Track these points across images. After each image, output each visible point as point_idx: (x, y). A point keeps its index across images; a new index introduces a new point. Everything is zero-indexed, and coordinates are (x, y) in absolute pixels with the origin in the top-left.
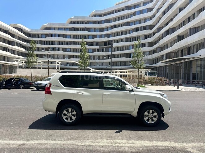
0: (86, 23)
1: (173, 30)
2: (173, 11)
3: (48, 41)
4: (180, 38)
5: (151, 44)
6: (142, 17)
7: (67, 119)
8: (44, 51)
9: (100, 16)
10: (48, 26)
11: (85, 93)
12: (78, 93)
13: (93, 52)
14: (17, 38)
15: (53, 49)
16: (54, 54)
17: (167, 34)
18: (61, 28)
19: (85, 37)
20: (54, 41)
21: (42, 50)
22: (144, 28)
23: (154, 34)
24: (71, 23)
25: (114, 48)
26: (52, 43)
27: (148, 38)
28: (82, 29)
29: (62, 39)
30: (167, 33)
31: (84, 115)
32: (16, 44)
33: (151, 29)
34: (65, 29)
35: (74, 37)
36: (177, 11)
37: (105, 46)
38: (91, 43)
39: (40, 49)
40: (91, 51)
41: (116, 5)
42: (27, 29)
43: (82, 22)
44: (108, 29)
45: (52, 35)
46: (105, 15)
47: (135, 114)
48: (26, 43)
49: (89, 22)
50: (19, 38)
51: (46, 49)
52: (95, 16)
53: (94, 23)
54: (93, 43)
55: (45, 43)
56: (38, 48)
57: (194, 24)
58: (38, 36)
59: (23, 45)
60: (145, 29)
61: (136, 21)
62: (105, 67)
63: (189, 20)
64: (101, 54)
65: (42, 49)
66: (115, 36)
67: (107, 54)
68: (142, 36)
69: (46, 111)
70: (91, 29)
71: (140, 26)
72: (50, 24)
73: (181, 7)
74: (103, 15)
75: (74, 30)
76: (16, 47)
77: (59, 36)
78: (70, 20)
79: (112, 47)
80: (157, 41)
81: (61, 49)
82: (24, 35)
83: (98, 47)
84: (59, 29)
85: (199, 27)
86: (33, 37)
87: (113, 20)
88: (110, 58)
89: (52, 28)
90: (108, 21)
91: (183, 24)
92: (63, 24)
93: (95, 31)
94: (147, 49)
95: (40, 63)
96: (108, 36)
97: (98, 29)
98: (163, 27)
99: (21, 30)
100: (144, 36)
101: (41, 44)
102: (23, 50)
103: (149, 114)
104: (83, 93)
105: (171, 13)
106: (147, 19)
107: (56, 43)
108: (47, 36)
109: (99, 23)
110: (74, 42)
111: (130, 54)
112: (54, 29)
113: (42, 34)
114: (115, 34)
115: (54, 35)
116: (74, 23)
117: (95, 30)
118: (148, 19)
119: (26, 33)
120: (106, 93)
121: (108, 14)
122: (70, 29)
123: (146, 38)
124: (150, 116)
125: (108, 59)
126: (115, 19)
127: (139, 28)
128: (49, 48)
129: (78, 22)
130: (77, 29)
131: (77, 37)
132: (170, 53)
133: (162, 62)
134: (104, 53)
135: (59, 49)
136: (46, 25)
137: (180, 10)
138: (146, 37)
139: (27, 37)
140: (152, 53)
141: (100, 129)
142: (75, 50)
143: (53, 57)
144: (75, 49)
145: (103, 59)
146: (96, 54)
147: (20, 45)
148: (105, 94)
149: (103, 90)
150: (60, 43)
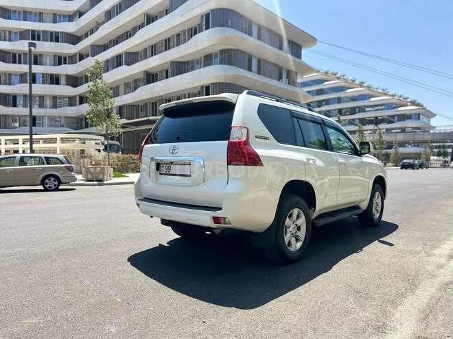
1: (132, 58)
2: (134, 16)
4: (151, 77)
5: (74, 81)
6: (47, 8)
17: (119, 64)
22: (55, 37)
23: (82, 57)
27: (65, 63)
30: (117, 61)
33: (74, 43)
36: (143, 19)
57: (182, 54)
60: (57, 41)
61: (30, 13)
63: (167, 44)
68: (48, 54)
71: (43, 29)
85: (188, 63)
91: (153, 50)
94: (64, 90)
98: (105, 47)
100: (55, 56)
105: (129, 19)
106: (60, 16)
111: (15, 97)
118: (65, 16)
123: (60, 64)
127: (39, 32)
132: (127, 105)
138: (60, 60)
140: (78, 103)
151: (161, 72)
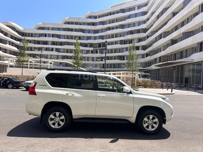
0: (80, 24)
1: (166, 34)
2: (167, 15)
3: (41, 41)
4: (174, 42)
5: (144, 48)
6: (136, 21)
7: (54, 124)
8: (37, 50)
9: (95, 17)
10: (43, 26)
11: (76, 95)
12: (67, 94)
13: (87, 53)
14: (10, 36)
15: (47, 49)
16: (47, 54)
18: (56, 28)
19: (80, 38)
20: (48, 41)
21: (35, 50)
22: (138, 31)
23: (148, 37)
24: (65, 23)
25: (108, 50)
26: (46, 43)
27: (142, 41)
28: (76, 30)
29: (56, 39)
30: (160, 37)
31: (74, 121)
32: (8, 43)
33: (145, 32)
34: (59, 29)
35: (68, 37)
36: (171, 15)
37: (99, 48)
38: (85, 44)
39: (33, 49)
40: (85, 53)
41: (111, 7)
42: (21, 28)
43: (77, 23)
44: (102, 31)
45: (45, 35)
46: (100, 17)
47: (133, 120)
48: (18, 42)
49: (84, 24)
50: (12, 37)
51: (40, 49)
52: (90, 17)
53: (89, 24)
54: (87, 44)
55: (38, 42)
56: (31, 48)
57: (188, 28)
58: (32, 35)
59: (16, 44)
60: (139, 33)
61: (131, 24)
62: (98, 69)
63: (183, 24)
64: (95, 55)
65: (35, 48)
66: (109, 38)
67: (101, 56)
68: (135, 39)
69: (30, 115)
70: (86, 30)
71: (135, 29)
72: (44, 24)
73: (175, 11)
74: (98, 17)
75: (69, 31)
76: (8, 46)
77: (53, 36)
78: (65, 21)
79: (106, 49)
80: (150, 45)
81: (54, 50)
82: (17, 34)
83: (92, 49)
84: (53, 29)
85: (192, 32)
86: (26, 36)
87: (108, 22)
88: (103, 60)
89: (46, 28)
90: (103, 23)
91: (176, 28)
92: (58, 24)
93: (89, 33)
94: (141, 52)
95: (32, 62)
96: (102, 37)
97: (92, 30)
98: (157, 31)
99: (14, 28)
100: (138, 39)
101: (35, 43)
102: (15, 49)
103: (149, 120)
104: (73, 95)
105: (165, 17)
106: (141, 22)
107: (50, 43)
108: (41, 35)
109: (93, 24)
110: (68, 42)
111: (124, 57)
112: (48, 29)
113: (35, 34)
114: (109, 36)
115: (47, 35)
116: (68, 23)
117: (89, 31)
118: (143, 22)
119: (19, 32)
120: (101, 95)
121: (103, 16)
122: (65, 30)
123: (140, 41)
124: (150, 122)
125: (102, 61)
126: (110, 21)
127: (133, 31)
128: (42, 48)
129: (72, 23)
130: (72, 30)
131: (71, 37)
132: (163, 56)
133: (155, 65)
134: (98, 55)
135: (52, 50)
136: (40, 24)
137: (174, 14)
138: (140, 40)
139: (20, 36)
140: (145, 57)
141: (92, 138)
142: (69, 51)
143: (46, 57)
144: (69, 49)
145: (97, 61)
146: (90, 55)
147: (12, 44)
148: (99, 96)
149: (97, 91)
150: (54, 43)
151: (179, 38)
